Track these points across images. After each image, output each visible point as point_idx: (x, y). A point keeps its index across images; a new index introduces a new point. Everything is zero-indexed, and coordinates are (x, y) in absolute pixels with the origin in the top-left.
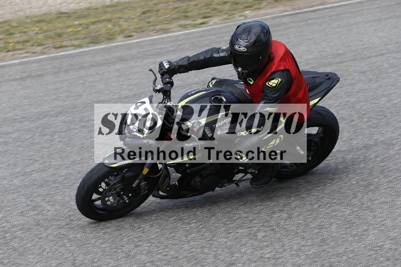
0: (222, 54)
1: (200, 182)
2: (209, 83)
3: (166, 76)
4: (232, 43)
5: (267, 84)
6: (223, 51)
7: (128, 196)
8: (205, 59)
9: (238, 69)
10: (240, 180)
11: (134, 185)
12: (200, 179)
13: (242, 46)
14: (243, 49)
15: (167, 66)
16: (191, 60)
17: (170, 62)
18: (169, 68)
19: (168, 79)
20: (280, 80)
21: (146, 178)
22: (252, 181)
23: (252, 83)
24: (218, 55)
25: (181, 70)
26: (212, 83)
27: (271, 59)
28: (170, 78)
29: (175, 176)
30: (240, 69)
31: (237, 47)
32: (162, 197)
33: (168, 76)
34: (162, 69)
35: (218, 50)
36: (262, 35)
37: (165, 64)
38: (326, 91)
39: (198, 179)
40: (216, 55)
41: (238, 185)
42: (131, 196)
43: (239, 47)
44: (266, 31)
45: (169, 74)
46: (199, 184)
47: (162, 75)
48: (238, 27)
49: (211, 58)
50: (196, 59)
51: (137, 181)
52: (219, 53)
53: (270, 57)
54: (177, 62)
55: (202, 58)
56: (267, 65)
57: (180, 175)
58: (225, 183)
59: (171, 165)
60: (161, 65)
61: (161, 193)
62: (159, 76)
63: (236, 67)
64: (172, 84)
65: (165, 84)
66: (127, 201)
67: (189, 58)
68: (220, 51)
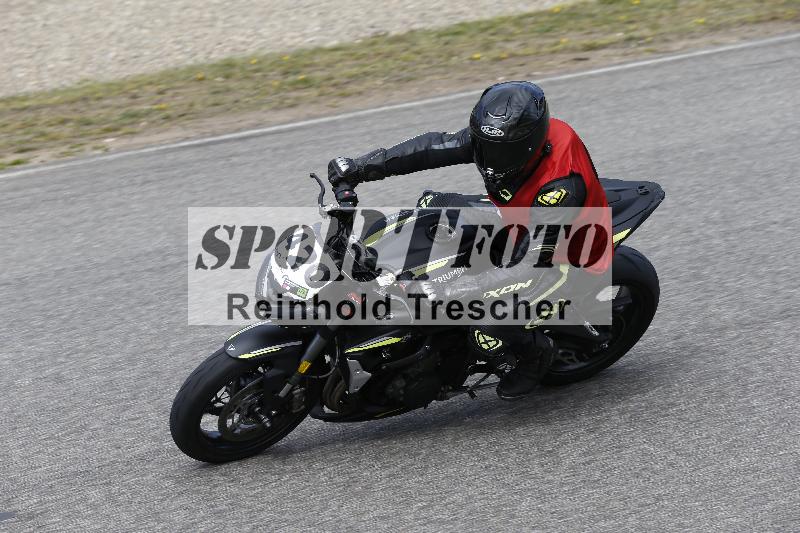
0: (449, 145)
1: (404, 388)
2: (419, 201)
3: (343, 186)
4: (475, 122)
5: (539, 199)
6: (452, 138)
7: (268, 415)
8: (415, 154)
9: (486, 170)
10: (477, 386)
11: (282, 394)
12: (404, 384)
13: (494, 127)
14: (497, 132)
15: (344, 168)
16: (390, 156)
17: (349, 161)
18: (347, 171)
19: (347, 193)
20: (564, 192)
21: (303, 380)
22: (501, 387)
23: (507, 198)
24: (441, 147)
25: (371, 174)
26: (426, 201)
27: (546, 153)
28: (351, 190)
29: (360, 376)
30: (490, 171)
31: (485, 129)
32: (327, 418)
33: (347, 187)
34: (335, 173)
35: (441, 137)
36: (533, 106)
37: (340, 165)
38: (639, 216)
39: (400, 383)
40: (436, 147)
41: (472, 395)
42: (276, 415)
43: (491, 130)
44: (539, 100)
45: (348, 183)
46: (402, 392)
47: (336, 184)
48: (487, 91)
49: (428, 152)
50: (398, 154)
51: (288, 386)
52: (443, 143)
53: (545, 148)
54: (362, 159)
55: (410, 151)
56: (539, 164)
57: (370, 374)
58: (449, 391)
59: (353, 356)
60: (333, 166)
61: (326, 409)
62: (329, 187)
63: (482, 166)
64: (355, 201)
65: (341, 201)
66: (268, 425)
67: (385, 152)
68: (445, 138)
